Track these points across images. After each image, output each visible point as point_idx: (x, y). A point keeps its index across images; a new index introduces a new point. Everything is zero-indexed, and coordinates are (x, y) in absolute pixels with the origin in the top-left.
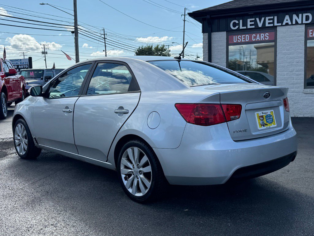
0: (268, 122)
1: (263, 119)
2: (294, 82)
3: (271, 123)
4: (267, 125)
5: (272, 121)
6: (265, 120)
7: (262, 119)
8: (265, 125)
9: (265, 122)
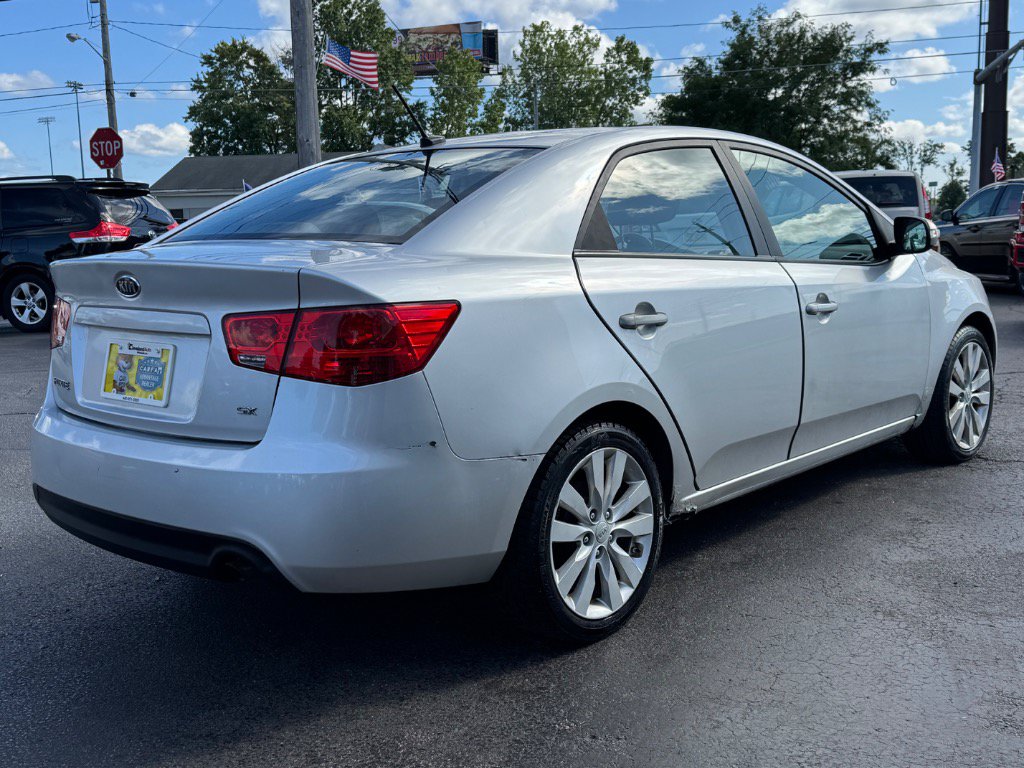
0: (140, 384)
1: (130, 368)
3: (152, 389)
4: (134, 390)
5: (159, 384)
6: (134, 371)
7: (126, 365)
8: (125, 388)
9: (132, 381)
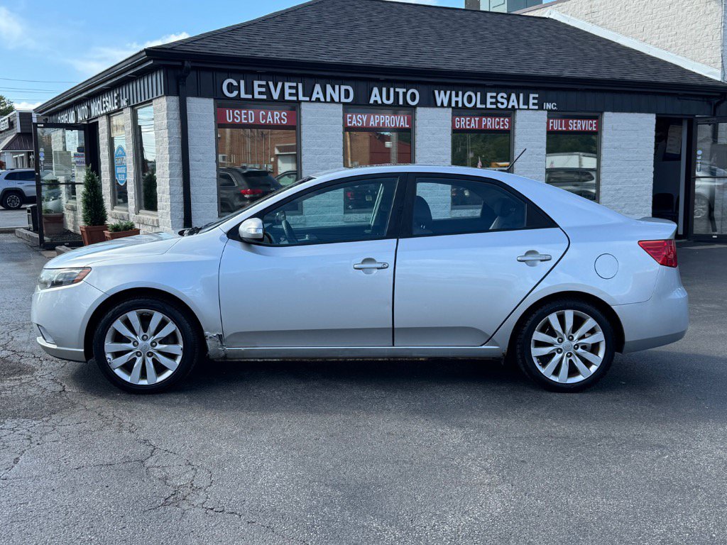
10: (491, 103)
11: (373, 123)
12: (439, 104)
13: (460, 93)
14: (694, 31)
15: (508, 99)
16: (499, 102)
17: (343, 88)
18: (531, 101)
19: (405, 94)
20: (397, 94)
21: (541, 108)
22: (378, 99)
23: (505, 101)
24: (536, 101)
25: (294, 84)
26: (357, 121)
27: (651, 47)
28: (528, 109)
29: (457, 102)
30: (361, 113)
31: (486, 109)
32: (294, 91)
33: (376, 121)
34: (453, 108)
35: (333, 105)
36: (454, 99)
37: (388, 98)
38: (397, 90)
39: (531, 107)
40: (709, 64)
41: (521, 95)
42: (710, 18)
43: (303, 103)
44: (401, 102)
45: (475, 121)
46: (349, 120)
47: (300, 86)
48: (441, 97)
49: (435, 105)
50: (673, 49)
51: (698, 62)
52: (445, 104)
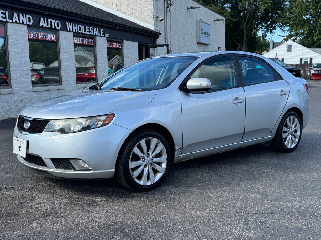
2: (25, 81)
10: (88, 32)
11: (41, 37)
12: (69, 30)
13: (76, 25)
14: (140, 8)
15: (93, 30)
16: (90, 32)
17: (28, 16)
18: (102, 33)
19: (54, 23)
20: (51, 22)
21: (105, 36)
22: (43, 24)
23: (92, 31)
24: (103, 33)
25: (4, 12)
26: (34, 36)
27: (121, 13)
28: (101, 36)
29: (75, 29)
30: (35, 31)
31: (86, 34)
32: (4, 16)
33: (42, 36)
34: (74, 32)
35: (23, 25)
36: (74, 28)
37: (48, 25)
38: (51, 20)
39: (102, 35)
40: (148, 23)
41: (98, 29)
42: (147, 3)
43: (8, 23)
44: (53, 27)
45: (81, 40)
46: (30, 35)
47: (7, 13)
48: (69, 26)
49: (67, 30)
50: (131, 15)
51: (143, 21)
52: (71, 30)
